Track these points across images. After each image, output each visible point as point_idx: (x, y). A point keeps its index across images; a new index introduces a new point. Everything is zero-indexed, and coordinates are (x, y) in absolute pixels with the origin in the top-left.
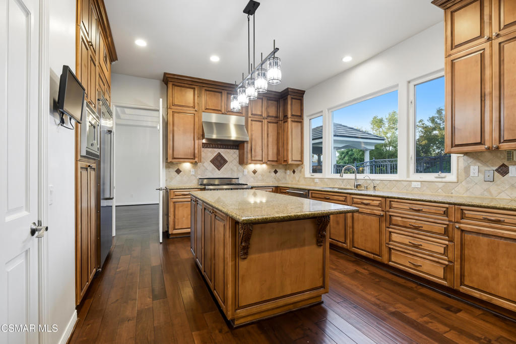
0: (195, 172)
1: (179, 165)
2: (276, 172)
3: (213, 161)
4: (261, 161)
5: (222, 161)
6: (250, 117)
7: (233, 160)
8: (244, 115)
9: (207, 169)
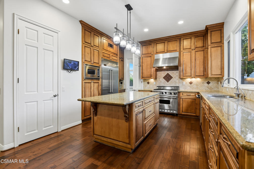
0: (156, 83)
1: (148, 80)
2: (208, 83)
3: (164, 78)
4: (190, 76)
5: (169, 78)
6: (182, 51)
7: (176, 77)
8: (178, 51)
9: (161, 82)
